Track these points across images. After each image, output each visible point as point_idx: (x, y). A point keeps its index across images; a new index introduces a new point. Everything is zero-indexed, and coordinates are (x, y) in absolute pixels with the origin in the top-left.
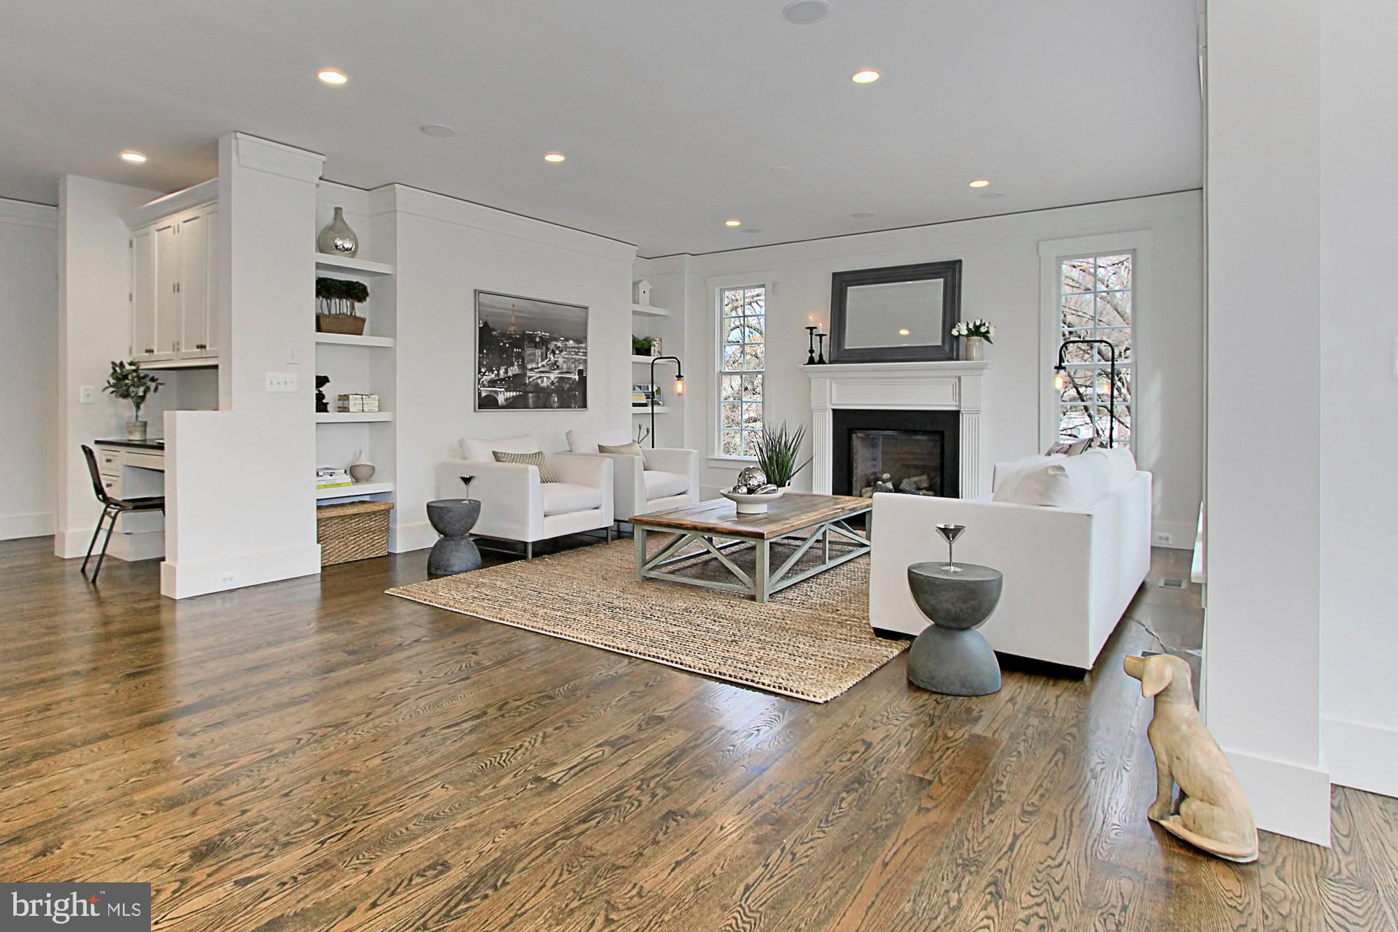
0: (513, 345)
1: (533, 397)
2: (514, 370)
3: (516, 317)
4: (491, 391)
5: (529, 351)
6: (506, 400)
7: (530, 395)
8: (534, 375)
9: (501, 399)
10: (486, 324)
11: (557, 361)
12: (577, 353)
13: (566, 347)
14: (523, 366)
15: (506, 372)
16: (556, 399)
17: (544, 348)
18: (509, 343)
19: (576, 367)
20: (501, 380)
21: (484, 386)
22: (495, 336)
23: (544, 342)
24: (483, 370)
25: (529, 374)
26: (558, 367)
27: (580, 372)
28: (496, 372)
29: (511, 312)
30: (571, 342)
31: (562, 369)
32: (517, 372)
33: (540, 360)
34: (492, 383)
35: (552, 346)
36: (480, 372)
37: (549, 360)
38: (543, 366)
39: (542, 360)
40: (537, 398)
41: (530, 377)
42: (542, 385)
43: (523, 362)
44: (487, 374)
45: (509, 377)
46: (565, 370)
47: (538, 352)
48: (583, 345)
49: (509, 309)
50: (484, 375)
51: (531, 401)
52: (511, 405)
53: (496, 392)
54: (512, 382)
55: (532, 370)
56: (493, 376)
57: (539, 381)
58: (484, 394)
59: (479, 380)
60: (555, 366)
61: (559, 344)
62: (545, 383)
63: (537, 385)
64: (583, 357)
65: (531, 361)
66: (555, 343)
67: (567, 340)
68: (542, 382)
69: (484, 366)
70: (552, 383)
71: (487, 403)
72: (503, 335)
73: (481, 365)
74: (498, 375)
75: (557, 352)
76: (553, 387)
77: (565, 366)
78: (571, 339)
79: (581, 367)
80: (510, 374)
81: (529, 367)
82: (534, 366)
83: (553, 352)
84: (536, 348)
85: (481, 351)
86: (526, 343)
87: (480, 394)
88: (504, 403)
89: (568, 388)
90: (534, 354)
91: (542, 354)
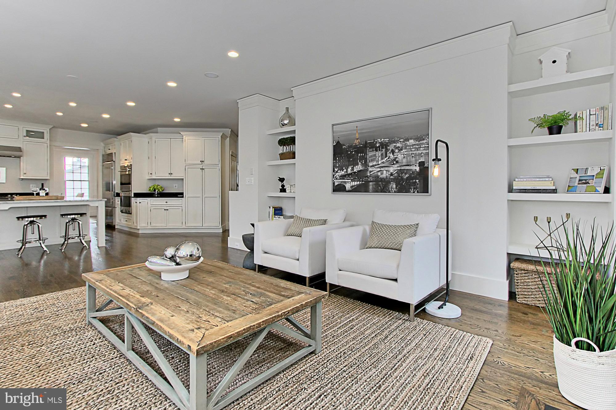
0: (357, 152)
1: (373, 185)
2: (359, 167)
3: (359, 134)
4: (342, 182)
5: (370, 154)
6: (352, 187)
7: (371, 183)
8: (375, 170)
9: (348, 186)
10: (338, 142)
11: (396, 158)
12: (417, 149)
13: (406, 146)
14: (366, 165)
15: (353, 169)
16: (394, 186)
17: (384, 150)
18: (355, 151)
19: (416, 160)
20: (349, 175)
21: (337, 179)
22: (345, 148)
23: (384, 146)
24: (336, 170)
25: (370, 169)
26: (397, 162)
27: (421, 164)
28: (345, 170)
29: (355, 132)
30: (412, 142)
31: (402, 163)
32: (362, 169)
33: (380, 159)
34: (343, 177)
35: (391, 147)
36: (334, 171)
37: (389, 158)
38: (383, 163)
39: (382, 159)
40: (377, 185)
41: (370, 172)
42: (381, 176)
43: (366, 162)
44: (339, 171)
45: (355, 172)
46: (404, 164)
47: (379, 154)
48: (424, 141)
49: (354, 130)
50: (337, 172)
51: (371, 187)
52: (355, 190)
53: (345, 183)
54: (357, 176)
55: (373, 166)
56: (343, 172)
57: (379, 174)
58: (336, 184)
59: (334, 175)
60: (395, 161)
61: (398, 145)
62: (385, 175)
63: (378, 176)
64: (424, 152)
65: (372, 161)
66: (395, 144)
67: (407, 140)
68: (382, 174)
69: (337, 167)
70: (392, 174)
71: (338, 189)
72: (350, 147)
73: (334, 167)
74: (347, 171)
75: (397, 151)
76: (392, 177)
77: (404, 160)
78: (411, 139)
79: (422, 160)
80: (355, 170)
81: (371, 164)
82: (375, 163)
83: (393, 152)
84: (376, 151)
85: (334, 159)
86: (368, 149)
87: (334, 183)
88: (350, 189)
89: (407, 178)
90: (375, 155)
91: (382, 155)
